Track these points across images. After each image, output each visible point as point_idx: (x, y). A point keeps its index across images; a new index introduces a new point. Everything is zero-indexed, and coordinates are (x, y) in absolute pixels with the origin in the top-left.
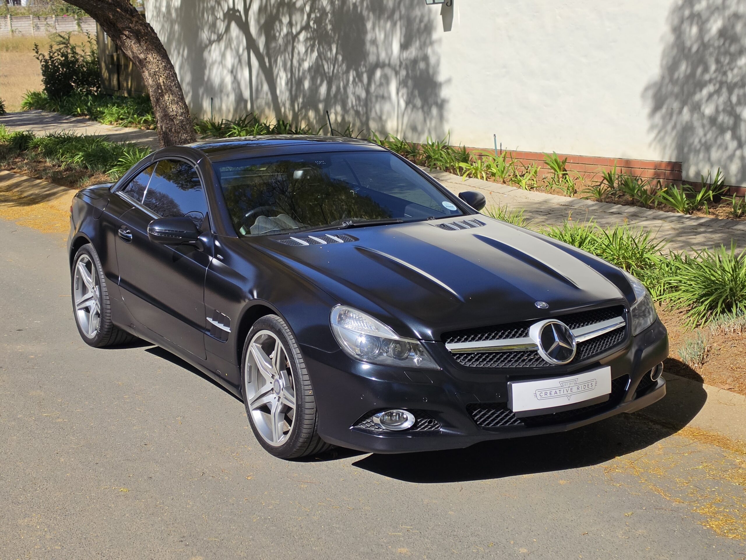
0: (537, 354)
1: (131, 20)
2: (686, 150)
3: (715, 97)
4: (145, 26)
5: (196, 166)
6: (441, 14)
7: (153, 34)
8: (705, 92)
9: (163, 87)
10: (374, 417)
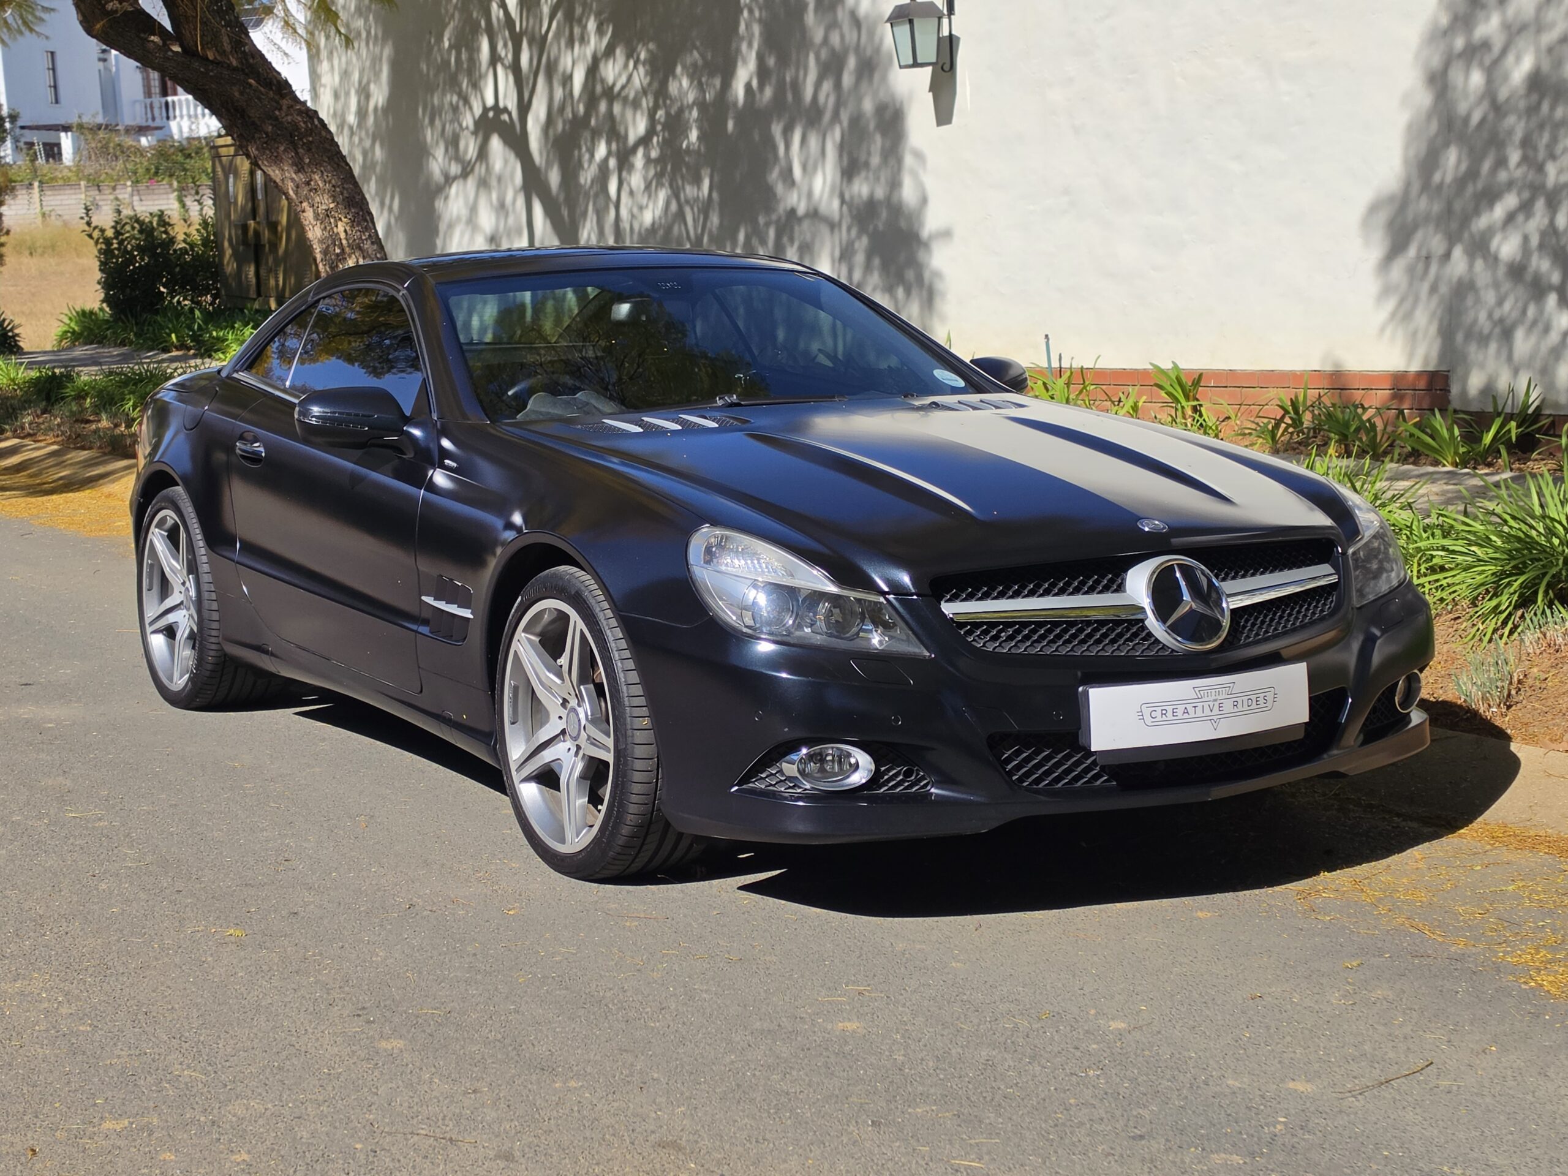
0: (1144, 628)
1: (278, 103)
2: (1460, 337)
3: (1520, 218)
4: (307, 115)
5: (401, 294)
6: (930, 91)
7: (324, 133)
8: (1499, 211)
9: (344, 242)
10: (784, 764)
